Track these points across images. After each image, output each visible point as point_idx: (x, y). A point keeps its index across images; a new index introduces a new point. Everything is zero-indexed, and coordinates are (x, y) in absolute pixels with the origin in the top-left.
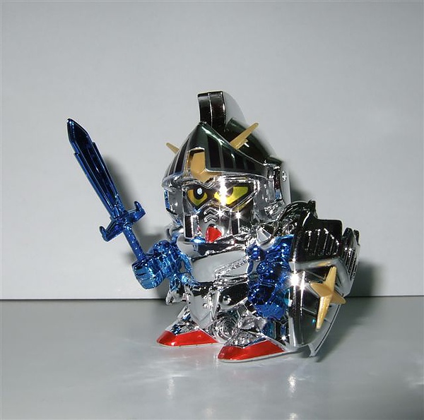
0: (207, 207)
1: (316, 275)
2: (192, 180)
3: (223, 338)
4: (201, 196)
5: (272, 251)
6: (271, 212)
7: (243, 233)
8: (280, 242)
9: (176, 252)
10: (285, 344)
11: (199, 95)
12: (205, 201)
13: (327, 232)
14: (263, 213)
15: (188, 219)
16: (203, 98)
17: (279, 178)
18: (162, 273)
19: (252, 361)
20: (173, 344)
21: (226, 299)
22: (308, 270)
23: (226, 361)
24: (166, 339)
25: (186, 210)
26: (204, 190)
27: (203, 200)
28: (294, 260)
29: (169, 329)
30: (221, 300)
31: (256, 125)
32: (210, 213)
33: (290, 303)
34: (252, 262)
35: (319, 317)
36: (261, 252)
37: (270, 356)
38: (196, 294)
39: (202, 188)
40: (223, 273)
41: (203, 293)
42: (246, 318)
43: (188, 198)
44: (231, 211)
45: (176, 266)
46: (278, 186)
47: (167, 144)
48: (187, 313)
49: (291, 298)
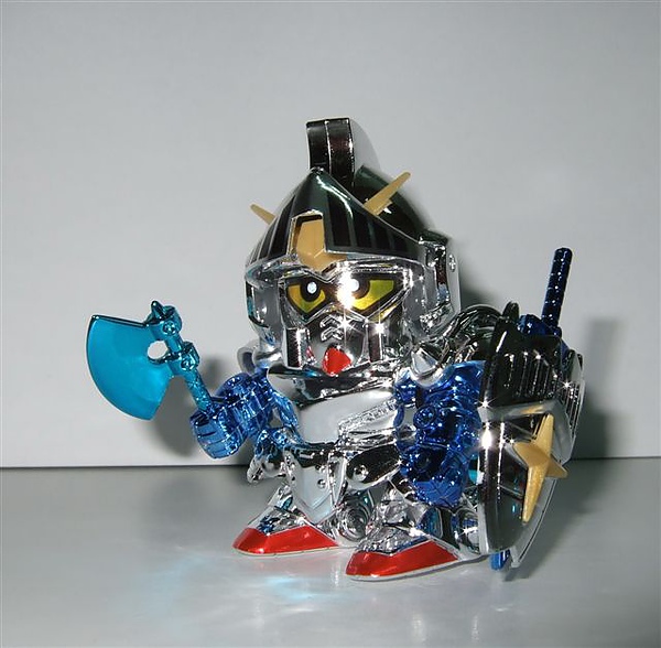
0: (325, 315)
1: (522, 430)
2: (298, 268)
3: (347, 537)
4: (316, 295)
5: (436, 389)
6: (430, 324)
7: (387, 359)
8: (450, 375)
9: (264, 394)
10: (458, 548)
11: (309, 125)
12: (322, 305)
13: (538, 357)
14: (418, 325)
15: (291, 335)
16: (315, 129)
17: (444, 266)
18: (242, 430)
19: (406, 577)
20: (261, 550)
21: (359, 473)
22: (509, 421)
23: (361, 577)
24: (250, 542)
25: (288, 321)
26: (321, 285)
27: (317, 302)
28: (485, 404)
29: (255, 525)
30: (350, 473)
31: (406, 176)
32: (330, 325)
33: (480, 477)
34: (402, 408)
35: (526, 501)
36: (419, 391)
37: (435, 567)
38: (305, 464)
39: (317, 282)
40: (352, 427)
41: (318, 462)
42: (392, 504)
43: (289, 299)
44: (367, 321)
45: (264, 416)
46: (442, 279)
47: (253, 207)
48: (284, 496)
49: (482, 470)
